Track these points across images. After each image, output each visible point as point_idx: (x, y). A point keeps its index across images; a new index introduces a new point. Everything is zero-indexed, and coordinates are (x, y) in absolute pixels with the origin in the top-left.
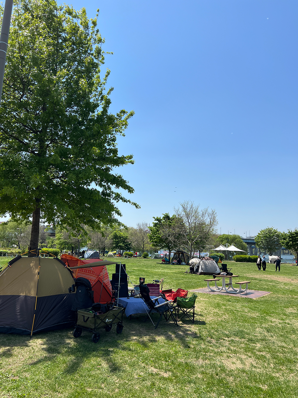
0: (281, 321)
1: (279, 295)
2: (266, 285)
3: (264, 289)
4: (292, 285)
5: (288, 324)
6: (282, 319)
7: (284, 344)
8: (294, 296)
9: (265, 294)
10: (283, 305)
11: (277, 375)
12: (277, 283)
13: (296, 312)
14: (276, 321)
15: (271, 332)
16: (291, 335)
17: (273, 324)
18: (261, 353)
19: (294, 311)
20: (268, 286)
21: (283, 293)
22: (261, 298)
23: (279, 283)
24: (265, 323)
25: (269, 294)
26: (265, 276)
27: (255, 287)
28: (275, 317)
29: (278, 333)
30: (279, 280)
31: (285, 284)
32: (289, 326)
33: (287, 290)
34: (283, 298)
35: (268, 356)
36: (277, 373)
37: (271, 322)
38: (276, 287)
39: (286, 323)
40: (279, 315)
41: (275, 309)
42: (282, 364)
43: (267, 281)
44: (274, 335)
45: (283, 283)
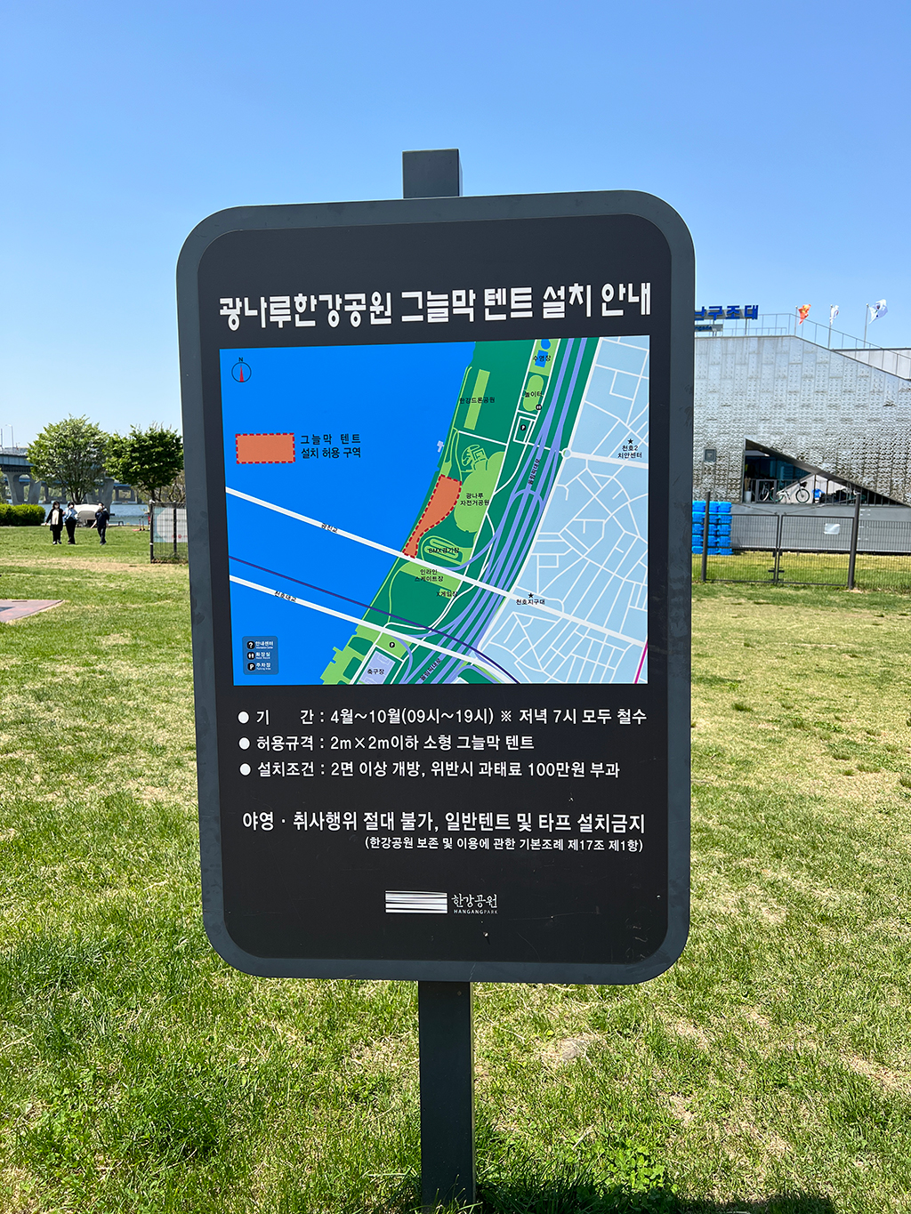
0: (82, 670)
1: (89, 607)
2: (51, 583)
3: (47, 595)
4: (127, 578)
5: (101, 673)
6: (87, 664)
7: (81, 722)
8: (128, 604)
9: (47, 607)
10: (95, 628)
11: (50, 797)
12: (88, 575)
13: (127, 642)
14: (68, 670)
15: (49, 699)
16: (105, 697)
17: (57, 680)
18: (10, 755)
19: (121, 642)
20: (57, 586)
21: (101, 599)
22: (33, 617)
23: (93, 575)
24: (33, 679)
25: (58, 605)
26: (54, 560)
27: (18, 590)
28: (65, 661)
29: (70, 699)
30: (94, 568)
31: (109, 576)
32: (103, 676)
33: (111, 592)
34: (97, 611)
35: (31, 758)
36: (51, 791)
37: (54, 674)
38: (81, 587)
39: (94, 672)
40: (78, 653)
41: (71, 640)
42: (68, 769)
43: (61, 572)
44: (56, 705)
45: (104, 576)
